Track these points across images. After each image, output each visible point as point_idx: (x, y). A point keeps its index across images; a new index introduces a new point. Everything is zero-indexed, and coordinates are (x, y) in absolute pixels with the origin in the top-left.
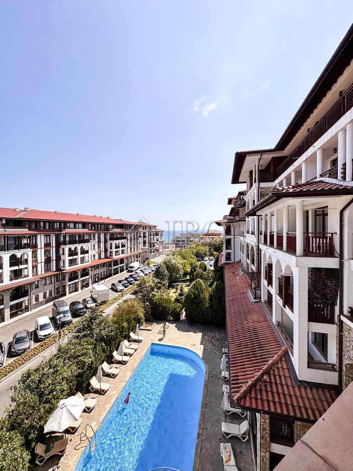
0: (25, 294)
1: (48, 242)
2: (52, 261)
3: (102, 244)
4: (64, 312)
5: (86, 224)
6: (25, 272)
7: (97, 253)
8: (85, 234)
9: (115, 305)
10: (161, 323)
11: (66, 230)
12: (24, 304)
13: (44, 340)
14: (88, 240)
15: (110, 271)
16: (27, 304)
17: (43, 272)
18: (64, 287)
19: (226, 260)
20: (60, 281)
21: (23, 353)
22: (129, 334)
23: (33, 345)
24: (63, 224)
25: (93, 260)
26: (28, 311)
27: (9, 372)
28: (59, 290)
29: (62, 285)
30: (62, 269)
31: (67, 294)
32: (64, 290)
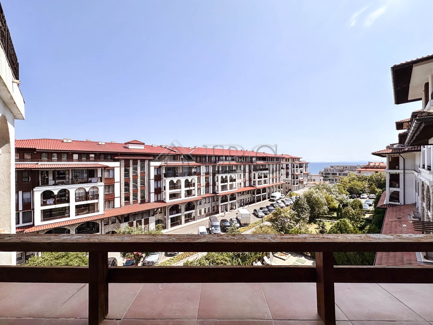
0: (193, 208)
2: (210, 186)
3: (247, 174)
4: (216, 226)
6: (193, 192)
7: (243, 182)
8: (233, 165)
11: (220, 162)
12: (192, 215)
14: (235, 170)
15: (254, 198)
16: (194, 215)
17: (204, 194)
18: (218, 206)
19: (390, 201)
20: (215, 201)
22: (263, 257)
24: (217, 157)
25: (239, 187)
26: (195, 220)
27: (181, 259)
28: (214, 208)
29: (216, 205)
30: (216, 192)
31: (220, 212)
32: (218, 209)
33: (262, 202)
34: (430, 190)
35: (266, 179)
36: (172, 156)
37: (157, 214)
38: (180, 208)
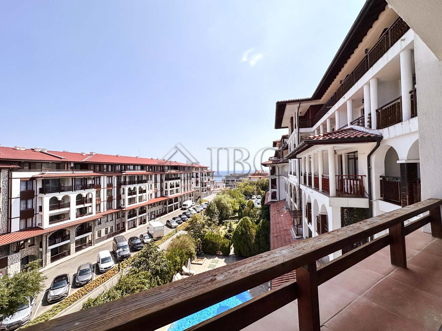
0: (89, 230)
1: (110, 182)
2: (113, 200)
3: (158, 184)
4: (124, 247)
5: (144, 166)
6: (90, 210)
7: (154, 193)
8: (143, 175)
9: (169, 241)
10: (211, 258)
11: (126, 172)
12: (88, 239)
13: (105, 272)
14: (146, 180)
15: (165, 209)
16: (90, 239)
17: (105, 210)
18: (124, 223)
19: (272, 199)
20: (120, 218)
21: (86, 284)
22: (182, 268)
23: (96, 277)
24: (123, 166)
25: (150, 198)
26: (91, 246)
27: (73, 301)
28: (119, 226)
29: (122, 222)
30: (122, 207)
31: (126, 230)
32: (124, 226)
33: (174, 212)
34: (296, 188)
35: (178, 188)
36: (55, 164)
37: (24, 248)
38: (67, 233)
